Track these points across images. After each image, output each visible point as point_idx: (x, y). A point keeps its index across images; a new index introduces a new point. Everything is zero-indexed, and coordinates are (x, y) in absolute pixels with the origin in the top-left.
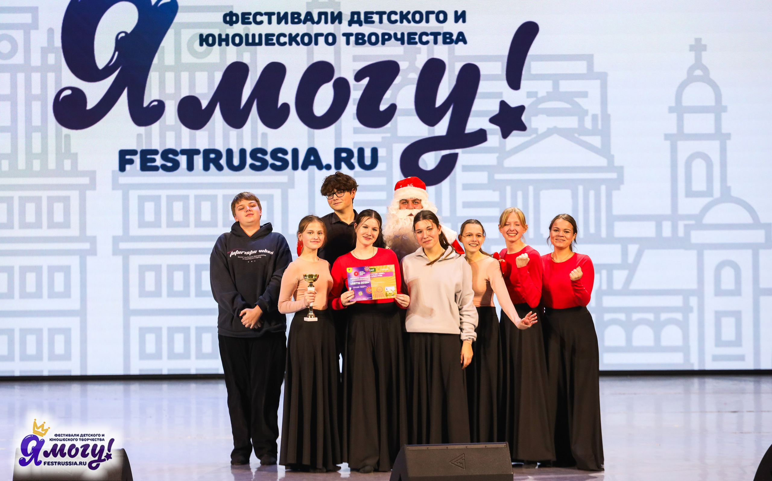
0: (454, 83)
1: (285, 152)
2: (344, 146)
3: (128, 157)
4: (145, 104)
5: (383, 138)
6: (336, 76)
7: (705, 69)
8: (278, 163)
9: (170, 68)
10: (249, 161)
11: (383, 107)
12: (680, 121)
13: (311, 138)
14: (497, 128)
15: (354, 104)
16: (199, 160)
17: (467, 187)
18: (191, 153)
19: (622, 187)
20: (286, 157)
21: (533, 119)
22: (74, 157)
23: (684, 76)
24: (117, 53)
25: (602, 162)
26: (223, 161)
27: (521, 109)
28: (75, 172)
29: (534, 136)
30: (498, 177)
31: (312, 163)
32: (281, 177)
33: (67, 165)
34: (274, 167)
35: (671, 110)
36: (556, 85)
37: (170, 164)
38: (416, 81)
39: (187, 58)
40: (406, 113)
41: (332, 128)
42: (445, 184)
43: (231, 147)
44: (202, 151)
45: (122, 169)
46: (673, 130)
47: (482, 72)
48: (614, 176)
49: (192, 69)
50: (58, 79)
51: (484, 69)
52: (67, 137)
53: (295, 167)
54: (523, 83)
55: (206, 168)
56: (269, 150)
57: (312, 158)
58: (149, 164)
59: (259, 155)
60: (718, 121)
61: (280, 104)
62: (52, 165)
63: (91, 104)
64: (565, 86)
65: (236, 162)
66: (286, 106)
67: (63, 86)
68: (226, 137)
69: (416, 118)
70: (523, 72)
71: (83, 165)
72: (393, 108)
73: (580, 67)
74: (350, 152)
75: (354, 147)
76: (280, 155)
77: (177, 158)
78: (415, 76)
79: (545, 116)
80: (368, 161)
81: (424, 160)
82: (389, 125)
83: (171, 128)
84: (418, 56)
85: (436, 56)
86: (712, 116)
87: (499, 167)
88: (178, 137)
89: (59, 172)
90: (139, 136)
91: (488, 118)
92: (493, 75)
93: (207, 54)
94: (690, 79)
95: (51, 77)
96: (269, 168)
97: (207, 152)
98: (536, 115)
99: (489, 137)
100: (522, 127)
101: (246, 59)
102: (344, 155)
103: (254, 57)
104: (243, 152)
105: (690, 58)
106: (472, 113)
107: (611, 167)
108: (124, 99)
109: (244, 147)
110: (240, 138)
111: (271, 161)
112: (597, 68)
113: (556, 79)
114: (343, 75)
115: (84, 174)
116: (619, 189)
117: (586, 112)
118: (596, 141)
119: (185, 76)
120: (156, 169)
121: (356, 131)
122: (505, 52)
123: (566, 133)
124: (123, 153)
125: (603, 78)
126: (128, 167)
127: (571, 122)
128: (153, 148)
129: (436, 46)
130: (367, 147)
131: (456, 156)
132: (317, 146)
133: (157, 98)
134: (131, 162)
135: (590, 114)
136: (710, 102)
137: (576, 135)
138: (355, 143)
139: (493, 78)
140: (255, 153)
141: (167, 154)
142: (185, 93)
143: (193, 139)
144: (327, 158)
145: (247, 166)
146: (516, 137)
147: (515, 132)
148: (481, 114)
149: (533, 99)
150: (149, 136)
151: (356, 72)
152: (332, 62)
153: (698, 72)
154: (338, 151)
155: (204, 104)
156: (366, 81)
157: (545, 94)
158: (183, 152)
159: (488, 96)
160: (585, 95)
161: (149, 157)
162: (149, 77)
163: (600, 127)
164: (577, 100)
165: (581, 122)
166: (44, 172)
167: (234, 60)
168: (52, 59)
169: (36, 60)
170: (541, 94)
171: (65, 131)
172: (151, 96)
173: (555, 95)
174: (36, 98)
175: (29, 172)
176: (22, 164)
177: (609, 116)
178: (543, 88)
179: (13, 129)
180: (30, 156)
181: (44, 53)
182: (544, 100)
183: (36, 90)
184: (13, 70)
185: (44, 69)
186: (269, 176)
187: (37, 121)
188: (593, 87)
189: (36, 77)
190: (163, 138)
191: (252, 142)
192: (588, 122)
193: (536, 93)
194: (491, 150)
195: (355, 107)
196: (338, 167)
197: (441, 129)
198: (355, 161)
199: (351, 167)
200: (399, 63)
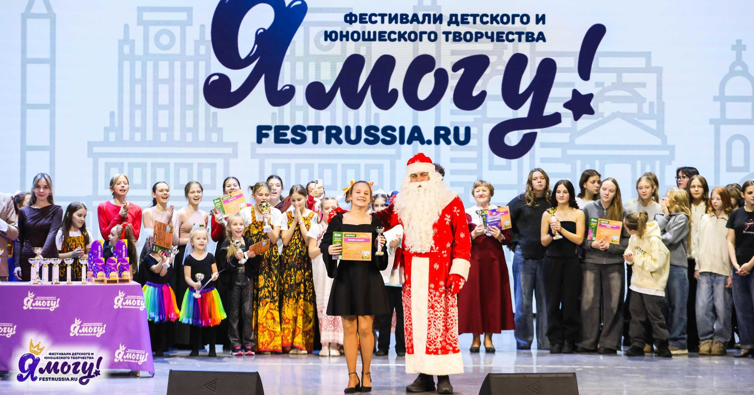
0: (534, 74)
1: (393, 129)
2: (442, 125)
3: (264, 132)
4: (279, 88)
5: (475, 119)
6: (436, 68)
7: (744, 66)
8: (388, 139)
9: (299, 59)
10: (364, 136)
11: (475, 93)
12: (723, 108)
13: (415, 118)
14: (570, 112)
15: (451, 91)
16: (322, 135)
18: (316, 129)
19: (673, 162)
20: (394, 133)
21: (600, 105)
22: (220, 131)
23: (727, 71)
24: (256, 46)
25: (657, 141)
26: (342, 136)
27: (590, 96)
28: (220, 143)
29: (600, 119)
30: (570, 152)
31: (416, 139)
32: (390, 150)
33: (214, 137)
34: (384, 142)
35: (716, 99)
36: (619, 77)
37: (298, 138)
38: (503, 72)
39: (314, 50)
40: (494, 98)
41: (434, 109)
42: (526, 157)
43: (349, 125)
44: (325, 127)
45: (259, 141)
46: (717, 116)
47: (558, 65)
48: (666, 153)
49: (318, 60)
50: (208, 67)
51: (560, 63)
52: (215, 114)
53: (402, 142)
54: (592, 75)
55: (328, 141)
56: (381, 127)
57: (416, 135)
58: (281, 138)
59: (372, 131)
61: (390, 90)
62: (202, 137)
63: (234, 88)
64: (627, 78)
65: (353, 137)
66: (395, 91)
67: (212, 73)
68: (345, 117)
69: (503, 103)
70: (593, 66)
71: (227, 138)
72: (483, 94)
73: (641, 62)
74: (447, 130)
75: (451, 126)
76: (389, 132)
77: (304, 133)
78: (502, 68)
79: (610, 102)
80: (462, 138)
81: (508, 138)
82: (480, 108)
83: (300, 108)
84: (505, 51)
85: (520, 51)
86: (749, 105)
87: (571, 145)
88: (306, 117)
89: (208, 143)
90: (274, 114)
91: (563, 104)
92: (568, 68)
93: (329, 48)
94: (732, 74)
95: (202, 65)
96: (380, 142)
97: (329, 128)
98: (602, 102)
99: (563, 119)
100: (591, 112)
101: (362, 53)
102: (442, 132)
103: (369, 51)
104: (359, 129)
105: (732, 56)
106: (549, 99)
107: (664, 146)
108: (261, 85)
109: (360, 125)
110: (357, 118)
111: (382, 137)
112: (654, 63)
113: (619, 71)
114: (442, 67)
115: (228, 145)
116: (671, 164)
117: (644, 99)
118: (652, 124)
119: (312, 65)
120: (287, 141)
121: (452, 113)
122: (577, 48)
123: (628, 118)
124: (260, 129)
125: (659, 71)
126: (264, 140)
127: (632, 108)
128: (285, 124)
129: (520, 43)
130: (462, 127)
131: (535, 134)
132: (419, 125)
133: (289, 83)
134: (267, 136)
135: (648, 101)
136: (749, 92)
137: (636, 119)
138: (452, 123)
139: (567, 70)
140: (369, 129)
141: (296, 129)
142: (312, 80)
143: (318, 118)
144: (429, 134)
145: (362, 140)
146: (585, 120)
147: (584, 116)
148: (557, 100)
149: (600, 89)
150: (282, 114)
151: (453, 64)
152: (434, 55)
153: (739, 68)
154: (437, 129)
155: (328, 88)
156: (461, 71)
157: (610, 84)
158: (310, 128)
159: (564, 85)
160: (643, 85)
161: (281, 131)
162: (282, 66)
163: (655, 112)
164: (637, 89)
165: (640, 108)
166: (196, 143)
167: (353, 52)
168: (203, 50)
169: (190, 51)
170: (607, 84)
171: (213, 109)
172: (283, 82)
173: (619, 85)
174: (190, 82)
175: (183, 143)
176: (177, 136)
177: (664, 103)
178: (609, 79)
179: (170, 107)
180: (184, 129)
181: (197, 44)
182: (609, 89)
183: (190, 75)
184: (171, 59)
185: (197, 58)
186: (380, 148)
187: (190, 100)
188: (651, 78)
189: (190, 65)
190: (293, 117)
191: (367, 121)
192: (646, 108)
193: (603, 83)
194: (564, 130)
195: (452, 93)
196: (437, 142)
197: (523, 112)
198: (451, 137)
199: (448, 142)
200: (490, 57)
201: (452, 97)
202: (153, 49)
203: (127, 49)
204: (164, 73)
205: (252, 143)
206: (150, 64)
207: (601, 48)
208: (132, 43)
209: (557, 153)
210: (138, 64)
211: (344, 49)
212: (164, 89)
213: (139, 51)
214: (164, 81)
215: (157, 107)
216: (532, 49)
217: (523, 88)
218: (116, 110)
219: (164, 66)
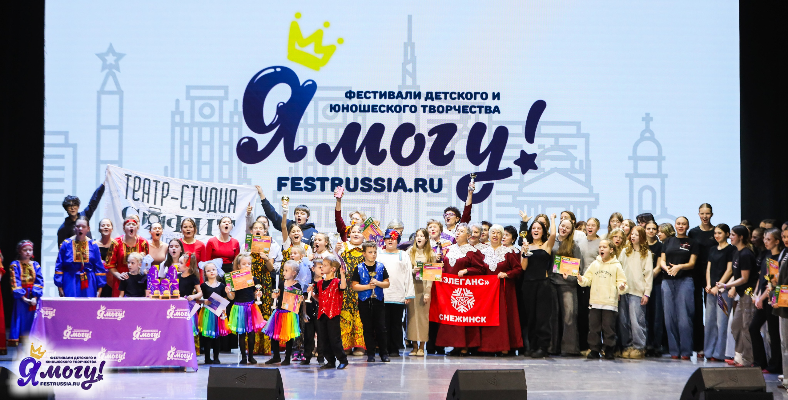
0: (491, 138)
1: (383, 180)
2: (421, 177)
3: (283, 182)
4: (295, 149)
5: (446, 172)
6: (416, 133)
7: (652, 133)
8: (379, 188)
9: (311, 126)
10: (360, 185)
11: (446, 153)
12: (636, 166)
13: (400, 172)
14: (519, 168)
17: (498, 205)
18: (323, 180)
19: (598, 207)
21: (542, 162)
22: (249, 182)
23: (638, 137)
24: (277, 116)
25: (586, 190)
27: (534, 155)
29: (542, 173)
30: (519, 198)
31: (400, 188)
32: (380, 196)
34: (376, 190)
35: (630, 158)
36: (557, 141)
37: (309, 187)
39: (322, 119)
40: (461, 157)
41: (413, 166)
42: (485, 202)
43: (349, 177)
44: (330, 179)
45: (279, 189)
46: (631, 171)
47: (510, 132)
48: (593, 199)
49: (325, 126)
50: (240, 132)
51: (511, 130)
52: (245, 168)
53: (389, 190)
54: (536, 139)
56: (373, 179)
57: (400, 185)
58: (296, 187)
60: (660, 166)
61: (380, 150)
63: (260, 148)
64: (563, 141)
65: (352, 186)
66: (384, 151)
67: (243, 136)
68: (346, 171)
69: (467, 160)
70: (536, 132)
72: (452, 154)
73: (572, 130)
74: (424, 181)
75: (428, 178)
77: (314, 183)
78: (467, 133)
79: (549, 160)
80: (436, 187)
82: (450, 164)
83: (311, 164)
85: (480, 121)
86: (655, 163)
87: (520, 193)
88: (315, 170)
90: (291, 168)
91: (513, 161)
93: (333, 118)
94: (642, 138)
95: (236, 130)
97: (333, 179)
98: (544, 160)
99: (513, 173)
100: (535, 167)
101: (359, 121)
102: (421, 183)
103: (364, 119)
104: (356, 180)
105: (643, 126)
106: (503, 158)
107: (591, 194)
108: (281, 145)
110: (355, 171)
111: (374, 186)
112: (583, 131)
113: (557, 137)
114: (420, 132)
116: (596, 208)
117: (576, 159)
118: (582, 177)
119: (320, 131)
120: (301, 189)
121: (428, 168)
122: (524, 118)
123: (563, 172)
124: (280, 179)
125: (586, 137)
126: (283, 188)
127: (566, 164)
128: (299, 176)
129: (480, 115)
130: (436, 178)
131: (492, 184)
132: (403, 177)
133: (303, 145)
134: (285, 185)
135: (578, 159)
136: (655, 153)
137: (569, 173)
138: (428, 175)
139: (517, 135)
140: (364, 180)
141: (308, 180)
142: (320, 142)
143: (324, 171)
144: (410, 184)
145: (359, 189)
146: (531, 173)
147: (530, 170)
148: (508, 158)
149: (542, 150)
150: (297, 169)
151: (429, 130)
152: (414, 124)
153: (647, 135)
154: (417, 180)
155: (332, 149)
156: (435, 136)
157: (550, 147)
158: (319, 179)
159: (514, 147)
160: (575, 147)
161: (296, 182)
162: (297, 131)
163: (584, 168)
164: (570, 150)
165: (572, 165)
167: (352, 121)
168: (236, 119)
169: (226, 120)
170: (547, 146)
171: (244, 165)
172: (298, 143)
173: (556, 147)
174: (226, 143)
177: (591, 160)
178: (549, 142)
179: (210, 163)
181: (232, 115)
182: (549, 150)
183: (226, 138)
184: (212, 125)
185: (231, 125)
186: (373, 195)
187: (226, 158)
188: (580, 142)
189: (226, 130)
190: (305, 170)
191: (362, 173)
192: (577, 165)
193: (544, 145)
194: (514, 182)
195: (428, 152)
196: (417, 191)
197: (483, 167)
198: (427, 187)
199: (425, 190)
200: (457, 125)
201: (428, 155)
202: (198, 118)
203: (177, 119)
204: (206, 136)
205: (274, 191)
206: (195, 130)
207: (543, 117)
208: (182, 114)
209: (509, 199)
210: (186, 130)
211: (345, 118)
212: (206, 150)
213: (187, 120)
214: (206, 143)
215: (201, 163)
216: (490, 119)
217: (482, 149)
218: (169, 165)
219: (206, 131)
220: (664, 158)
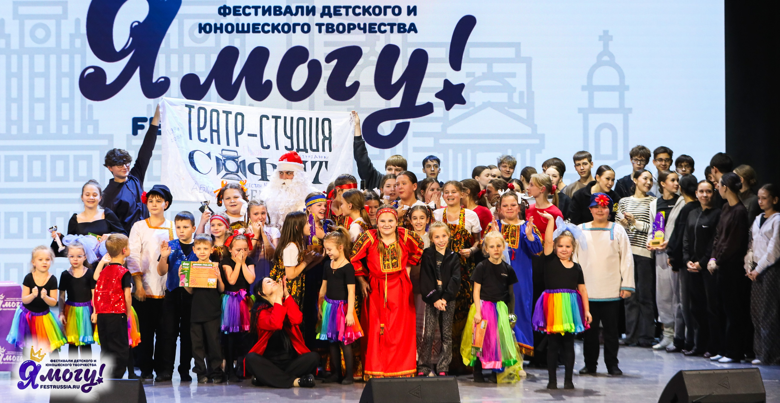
0: (406, 64)
3: (139, 123)
4: (154, 80)
6: (310, 59)
7: (611, 56)
9: (174, 51)
11: (348, 83)
12: (591, 98)
14: (442, 102)
15: (325, 81)
19: (544, 151)
21: (471, 95)
22: (96, 123)
23: (594, 61)
24: (131, 39)
25: (528, 130)
27: (462, 86)
28: (96, 136)
29: (472, 108)
30: (442, 141)
33: (90, 130)
35: (584, 88)
36: (490, 67)
38: (375, 63)
39: (188, 43)
40: (367, 88)
41: (307, 100)
42: (400, 146)
45: (135, 133)
46: (585, 104)
47: (430, 56)
48: (537, 141)
49: (193, 52)
50: (83, 60)
51: (431, 53)
52: (90, 107)
54: (463, 65)
60: (622, 98)
61: (264, 81)
62: (78, 129)
63: (109, 81)
64: (498, 68)
66: (269, 83)
67: (87, 66)
69: (376, 93)
70: (463, 57)
71: (103, 130)
72: (356, 85)
73: (510, 53)
78: (374, 59)
79: (481, 92)
81: (382, 128)
82: (353, 99)
84: (377, 43)
86: (616, 94)
87: (444, 134)
89: (84, 136)
90: (149, 106)
91: (435, 94)
92: (438, 58)
93: (204, 40)
94: (599, 64)
95: (78, 59)
98: (473, 92)
99: (435, 109)
100: (462, 101)
101: (237, 45)
103: (243, 43)
105: (600, 47)
106: (421, 90)
107: (534, 135)
108: (136, 78)
112: (524, 54)
113: (490, 62)
114: (316, 58)
115: (103, 137)
116: (541, 152)
117: (514, 89)
118: (522, 113)
119: (187, 58)
121: (326, 103)
122: (448, 39)
123: (499, 107)
124: (136, 120)
125: (528, 61)
126: (139, 131)
127: (502, 97)
129: (392, 35)
131: (408, 123)
133: (164, 75)
134: (142, 127)
135: (518, 91)
136: (616, 82)
137: (506, 108)
139: (439, 60)
142: (187, 71)
146: (457, 109)
147: (456, 105)
148: (428, 90)
149: (471, 79)
151: (326, 55)
152: (307, 47)
153: (606, 58)
155: (202, 80)
156: (335, 62)
157: (481, 75)
159: (435, 75)
160: (513, 75)
162: (157, 58)
163: (525, 102)
165: (510, 97)
166: (71, 136)
167: (227, 44)
168: (78, 43)
169: (65, 44)
170: (478, 74)
171: (89, 102)
172: (158, 73)
173: (489, 75)
174: (65, 75)
175: (59, 136)
176: (53, 129)
177: (533, 92)
178: (480, 69)
179: (46, 100)
180: (60, 121)
181: (72, 37)
182: (480, 79)
183: (65, 68)
184: (47, 53)
185: (72, 51)
187: (65, 93)
188: (520, 69)
189: (65, 59)
192: (516, 99)
193: (474, 73)
194: (437, 120)
195: (326, 84)
197: (396, 102)
200: (363, 49)
201: (326, 87)
202: (29, 43)
203: (3, 43)
204: (39, 67)
205: (128, 135)
206: (26, 58)
207: (472, 39)
208: (8, 38)
209: (429, 142)
210: (14, 58)
211: (218, 42)
212: (39, 83)
213: (15, 44)
214: (39, 75)
215: (33, 100)
216: (404, 40)
217: (395, 79)
219: (39, 60)
220: (627, 88)
